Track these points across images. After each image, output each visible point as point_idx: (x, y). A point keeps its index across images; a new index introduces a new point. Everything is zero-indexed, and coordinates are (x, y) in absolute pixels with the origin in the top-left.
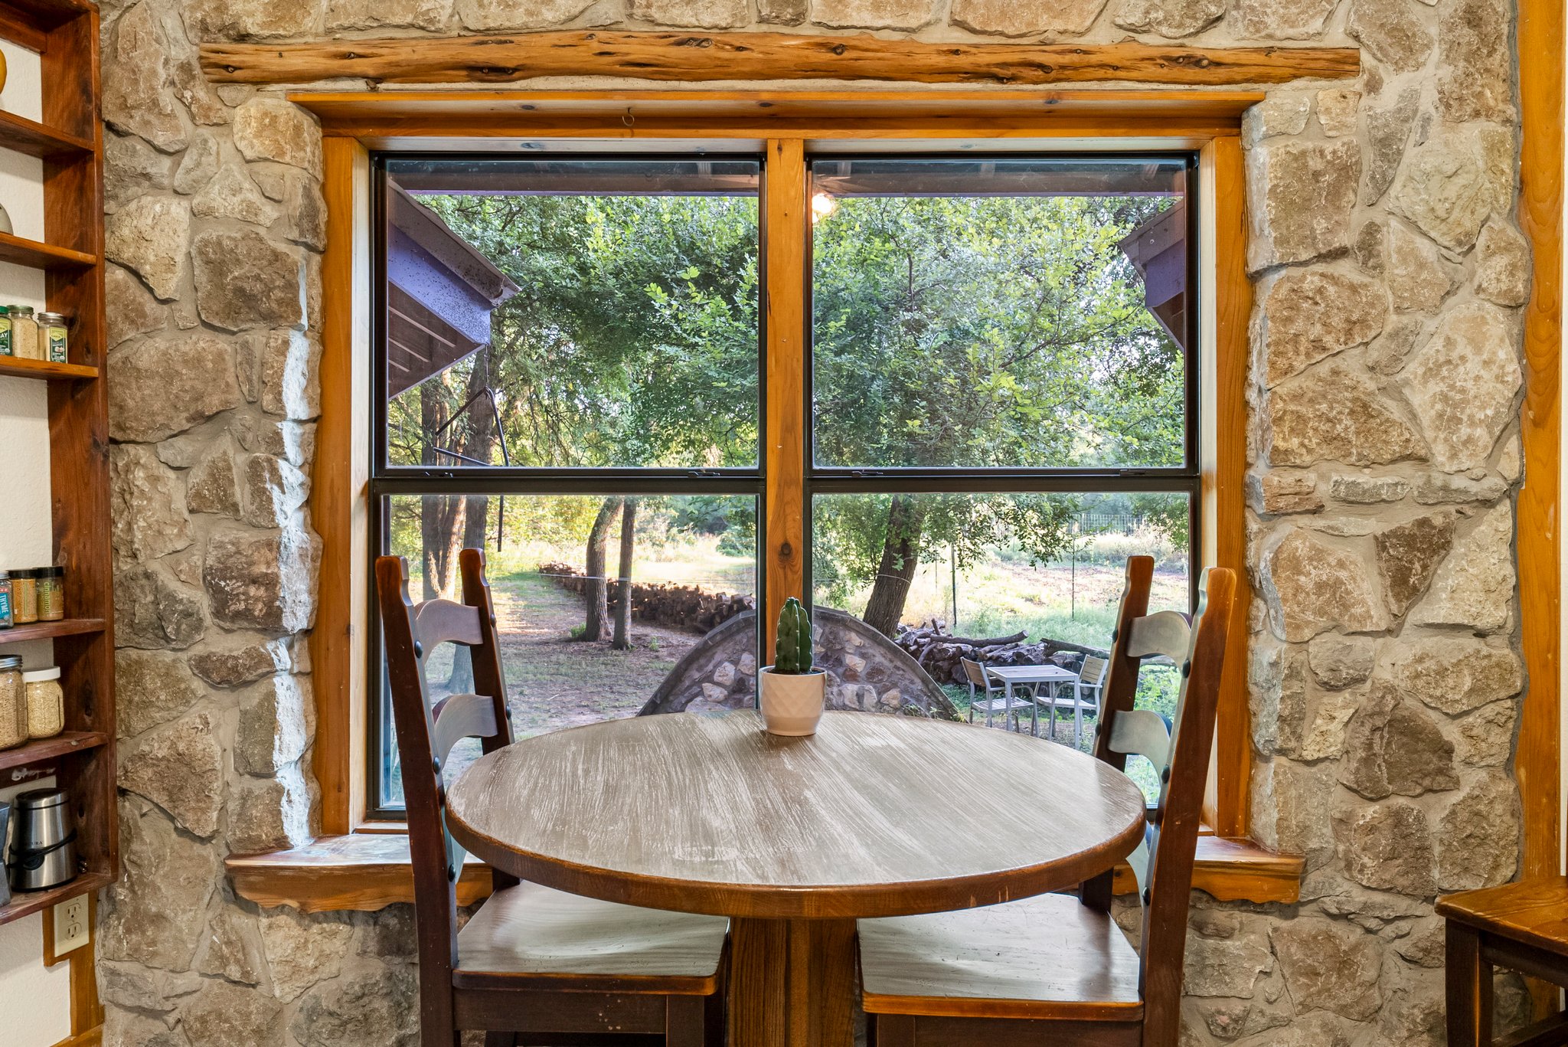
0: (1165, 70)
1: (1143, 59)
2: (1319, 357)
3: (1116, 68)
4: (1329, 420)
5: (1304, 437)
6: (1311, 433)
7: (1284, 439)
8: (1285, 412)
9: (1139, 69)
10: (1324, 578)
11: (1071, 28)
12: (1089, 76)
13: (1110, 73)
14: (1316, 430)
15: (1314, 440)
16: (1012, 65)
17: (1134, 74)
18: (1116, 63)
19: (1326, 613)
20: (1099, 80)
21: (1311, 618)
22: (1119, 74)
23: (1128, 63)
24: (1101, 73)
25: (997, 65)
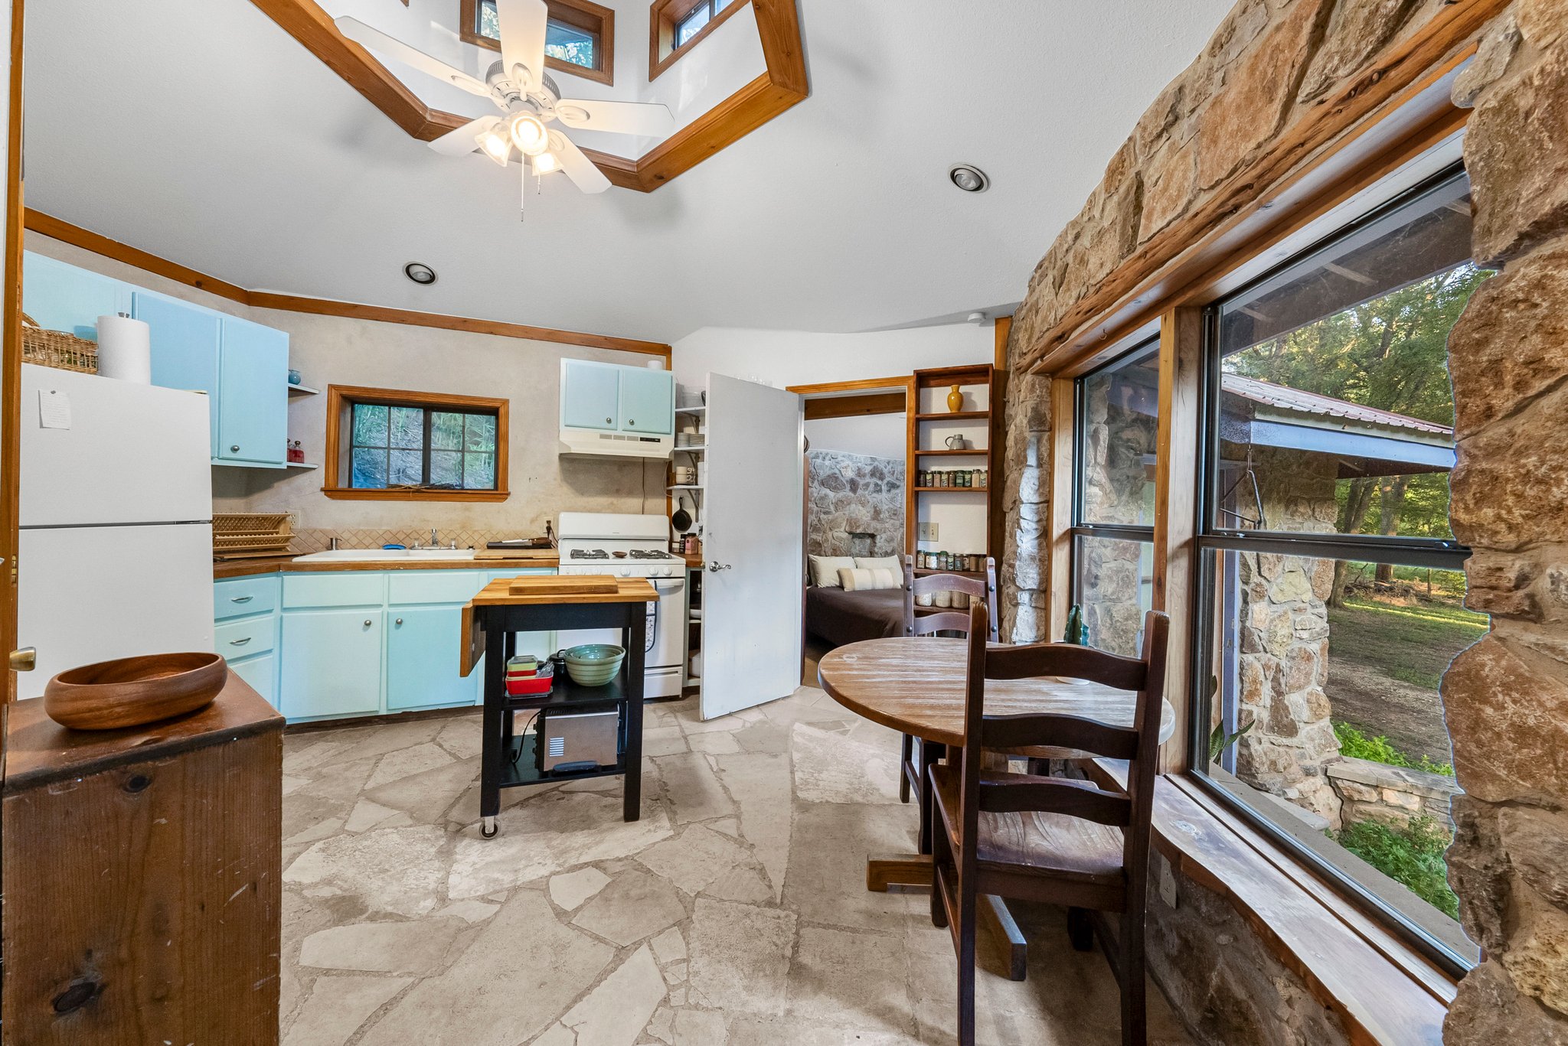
0: (1344, 113)
1: (1320, 120)
2: (1540, 385)
3: (1302, 144)
4: (1539, 482)
5: (1500, 507)
6: (1510, 501)
7: (1467, 509)
8: (1469, 472)
9: (1320, 131)
10: (1531, 722)
11: (1261, 139)
12: (1285, 167)
13: (1300, 151)
14: (1519, 496)
15: (1517, 512)
16: (1229, 199)
17: (1320, 138)
18: (1297, 142)
19: (1532, 776)
20: (1296, 163)
21: (1503, 773)
22: (1308, 146)
23: (1309, 133)
24: (1292, 158)
25: (1219, 207)
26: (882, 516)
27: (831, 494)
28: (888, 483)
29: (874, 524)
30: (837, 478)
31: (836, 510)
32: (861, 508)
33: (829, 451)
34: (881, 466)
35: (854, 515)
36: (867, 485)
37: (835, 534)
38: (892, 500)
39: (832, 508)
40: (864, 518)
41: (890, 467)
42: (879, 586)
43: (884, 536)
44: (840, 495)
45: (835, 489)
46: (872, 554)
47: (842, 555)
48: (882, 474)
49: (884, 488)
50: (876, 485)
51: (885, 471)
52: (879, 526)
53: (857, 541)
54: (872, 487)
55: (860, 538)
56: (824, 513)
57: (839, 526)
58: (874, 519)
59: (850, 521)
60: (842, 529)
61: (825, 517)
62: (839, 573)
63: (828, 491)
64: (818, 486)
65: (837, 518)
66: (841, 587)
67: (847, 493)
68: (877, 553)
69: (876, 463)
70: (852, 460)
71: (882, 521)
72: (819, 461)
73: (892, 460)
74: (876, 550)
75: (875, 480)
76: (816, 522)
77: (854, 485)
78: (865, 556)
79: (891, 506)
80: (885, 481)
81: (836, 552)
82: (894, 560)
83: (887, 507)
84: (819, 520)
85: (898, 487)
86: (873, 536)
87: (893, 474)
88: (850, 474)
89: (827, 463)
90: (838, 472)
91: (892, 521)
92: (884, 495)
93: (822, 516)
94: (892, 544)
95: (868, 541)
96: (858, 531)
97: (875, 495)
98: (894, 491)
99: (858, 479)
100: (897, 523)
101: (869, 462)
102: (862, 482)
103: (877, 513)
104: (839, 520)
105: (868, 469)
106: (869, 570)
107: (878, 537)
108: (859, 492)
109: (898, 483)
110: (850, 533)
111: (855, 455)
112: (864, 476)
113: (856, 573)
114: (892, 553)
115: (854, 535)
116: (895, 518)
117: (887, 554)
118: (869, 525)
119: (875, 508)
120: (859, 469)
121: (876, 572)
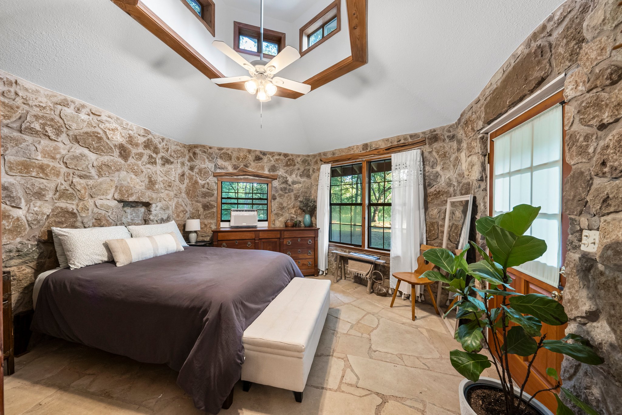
26: (157, 186)
27: (92, 156)
28: (162, 158)
29: (149, 193)
30: (100, 139)
31: (100, 175)
32: (133, 177)
33: (86, 103)
34: (156, 141)
35: (125, 183)
36: (141, 155)
37: (99, 203)
38: (167, 173)
39: (93, 172)
40: (137, 187)
41: (164, 144)
42: (162, 252)
43: (160, 205)
44: (106, 158)
45: (97, 150)
46: (146, 222)
47: (110, 225)
48: (156, 148)
49: (159, 161)
50: (150, 157)
51: (160, 146)
52: (154, 196)
53: (129, 210)
54: (145, 158)
55: (132, 207)
56: (80, 177)
57: (105, 193)
58: (148, 189)
59: (119, 188)
60: (110, 196)
61: (83, 181)
62: (107, 246)
63: (86, 151)
64: (67, 142)
65: (101, 184)
66: (112, 261)
67: (115, 158)
68: (153, 221)
69: (150, 136)
70: (121, 124)
71: (157, 191)
72: (69, 111)
73: (166, 138)
74: (151, 217)
75: (148, 152)
76: (66, 185)
77: (124, 152)
78: (138, 224)
79: (166, 178)
80: (159, 156)
81: (99, 222)
82: (172, 226)
83: (161, 179)
84: (72, 184)
85: (172, 163)
86: (147, 205)
87: (167, 151)
88: (118, 138)
89: (83, 116)
90: (101, 132)
91: (167, 192)
92: (158, 168)
93: (76, 180)
94: (167, 212)
95: (143, 209)
96: (131, 199)
97: (148, 166)
98: (167, 166)
99: (129, 146)
100: (172, 194)
101: (142, 132)
102: (134, 151)
103: (151, 183)
104: (104, 186)
105: (141, 140)
106: (148, 237)
107: (154, 205)
108: (131, 160)
109: (172, 160)
110: (120, 201)
111: (125, 121)
112: (137, 145)
113: (131, 242)
114: (168, 220)
115: (126, 203)
116: (170, 189)
117: (163, 221)
118: (143, 194)
119: (150, 178)
120: (130, 137)
121: (157, 239)
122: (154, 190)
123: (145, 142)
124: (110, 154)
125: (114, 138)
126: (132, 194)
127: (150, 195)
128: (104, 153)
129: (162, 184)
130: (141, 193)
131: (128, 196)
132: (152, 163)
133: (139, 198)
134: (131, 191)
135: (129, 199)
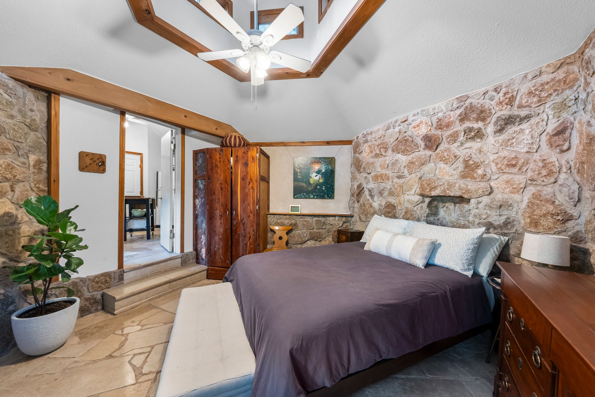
26: (480, 171)
27: (403, 158)
31: (409, 173)
32: (443, 166)
35: (431, 176)
36: (455, 136)
37: (406, 198)
38: (506, 144)
39: (405, 172)
40: (447, 177)
45: (405, 152)
49: (489, 130)
50: (467, 131)
54: (462, 136)
56: (398, 177)
57: (410, 189)
58: (464, 177)
59: (420, 183)
60: (413, 192)
61: (399, 181)
63: (399, 156)
64: (390, 154)
67: (420, 152)
69: (468, 102)
70: (427, 114)
75: (466, 125)
76: (391, 186)
77: (429, 143)
80: (492, 120)
83: (493, 157)
85: (524, 118)
86: (461, 200)
87: (510, 103)
88: (423, 131)
89: (396, 129)
90: (410, 133)
92: (487, 141)
93: (395, 180)
94: (504, 212)
96: (434, 193)
97: (468, 145)
99: (439, 132)
100: (521, 179)
101: (455, 105)
102: (445, 134)
103: (470, 169)
104: (410, 182)
105: (455, 115)
107: (473, 201)
108: (441, 147)
109: (524, 113)
110: (424, 196)
111: (432, 107)
112: (449, 125)
119: (467, 161)
120: (439, 120)
122: (475, 178)
123: (460, 115)
124: (415, 151)
125: (420, 132)
126: (435, 188)
127: (463, 186)
128: (409, 152)
129: (493, 165)
130: (448, 184)
131: (430, 190)
132: (472, 138)
133: (445, 191)
134: (433, 184)
135: (431, 194)
